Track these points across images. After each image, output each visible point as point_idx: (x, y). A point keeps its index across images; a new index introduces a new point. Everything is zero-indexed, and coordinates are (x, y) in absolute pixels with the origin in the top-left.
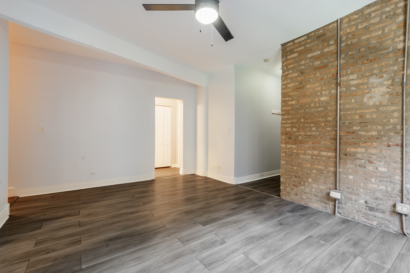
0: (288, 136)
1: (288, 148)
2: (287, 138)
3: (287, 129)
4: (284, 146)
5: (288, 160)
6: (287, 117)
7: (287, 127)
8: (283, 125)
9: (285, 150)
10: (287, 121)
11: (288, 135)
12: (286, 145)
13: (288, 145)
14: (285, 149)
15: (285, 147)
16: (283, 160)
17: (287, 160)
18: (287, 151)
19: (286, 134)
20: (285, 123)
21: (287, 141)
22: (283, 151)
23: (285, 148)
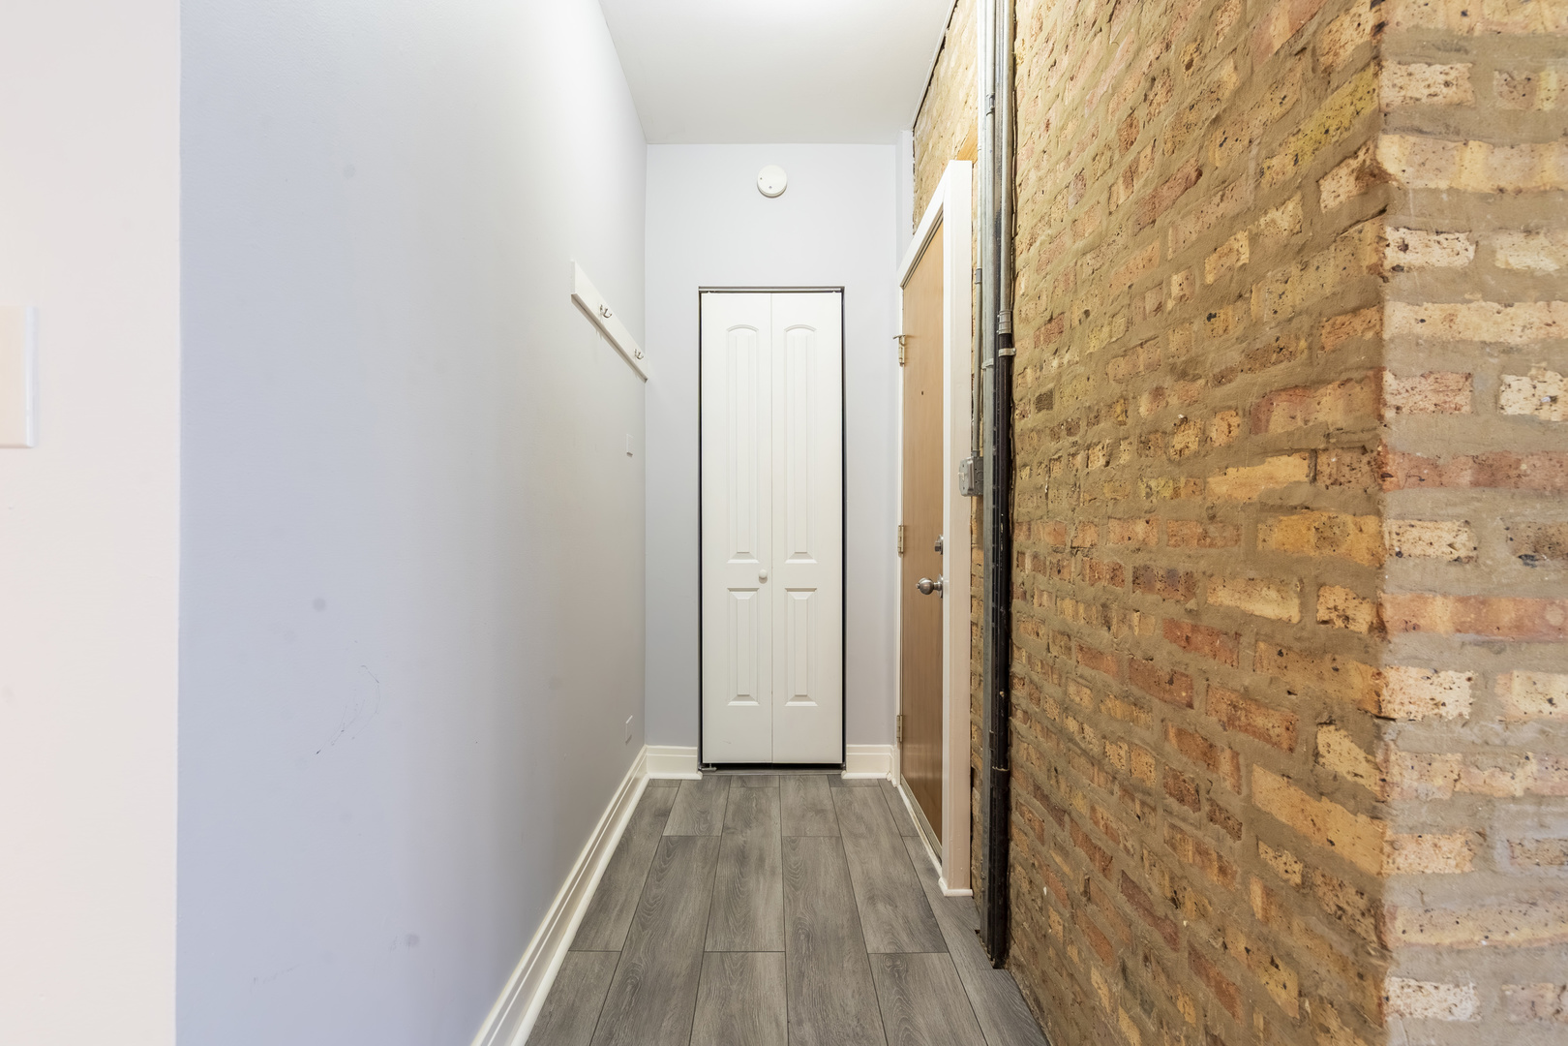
0: (1533, 515)
1: (1528, 733)
2: (1501, 555)
3: (1518, 397)
4: (1455, 693)
5: (1535, 951)
6: (1509, 180)
7: (1508, 350)
8: (1434, 311)
9: (1481, 779)
10: (1502, 241)
11: (1539, 494)
12: (1482, 685)
13: (1518, 682)
14: (1473, 754)
15: (1478, 709)
16: (1446, 964)
17: (1511, 950)
18: (1518, 781)
19: (1493, 472)
20: (1464, 274)
21: (1507, 613)
22: (1438, 785)
23: (1468, 734)
